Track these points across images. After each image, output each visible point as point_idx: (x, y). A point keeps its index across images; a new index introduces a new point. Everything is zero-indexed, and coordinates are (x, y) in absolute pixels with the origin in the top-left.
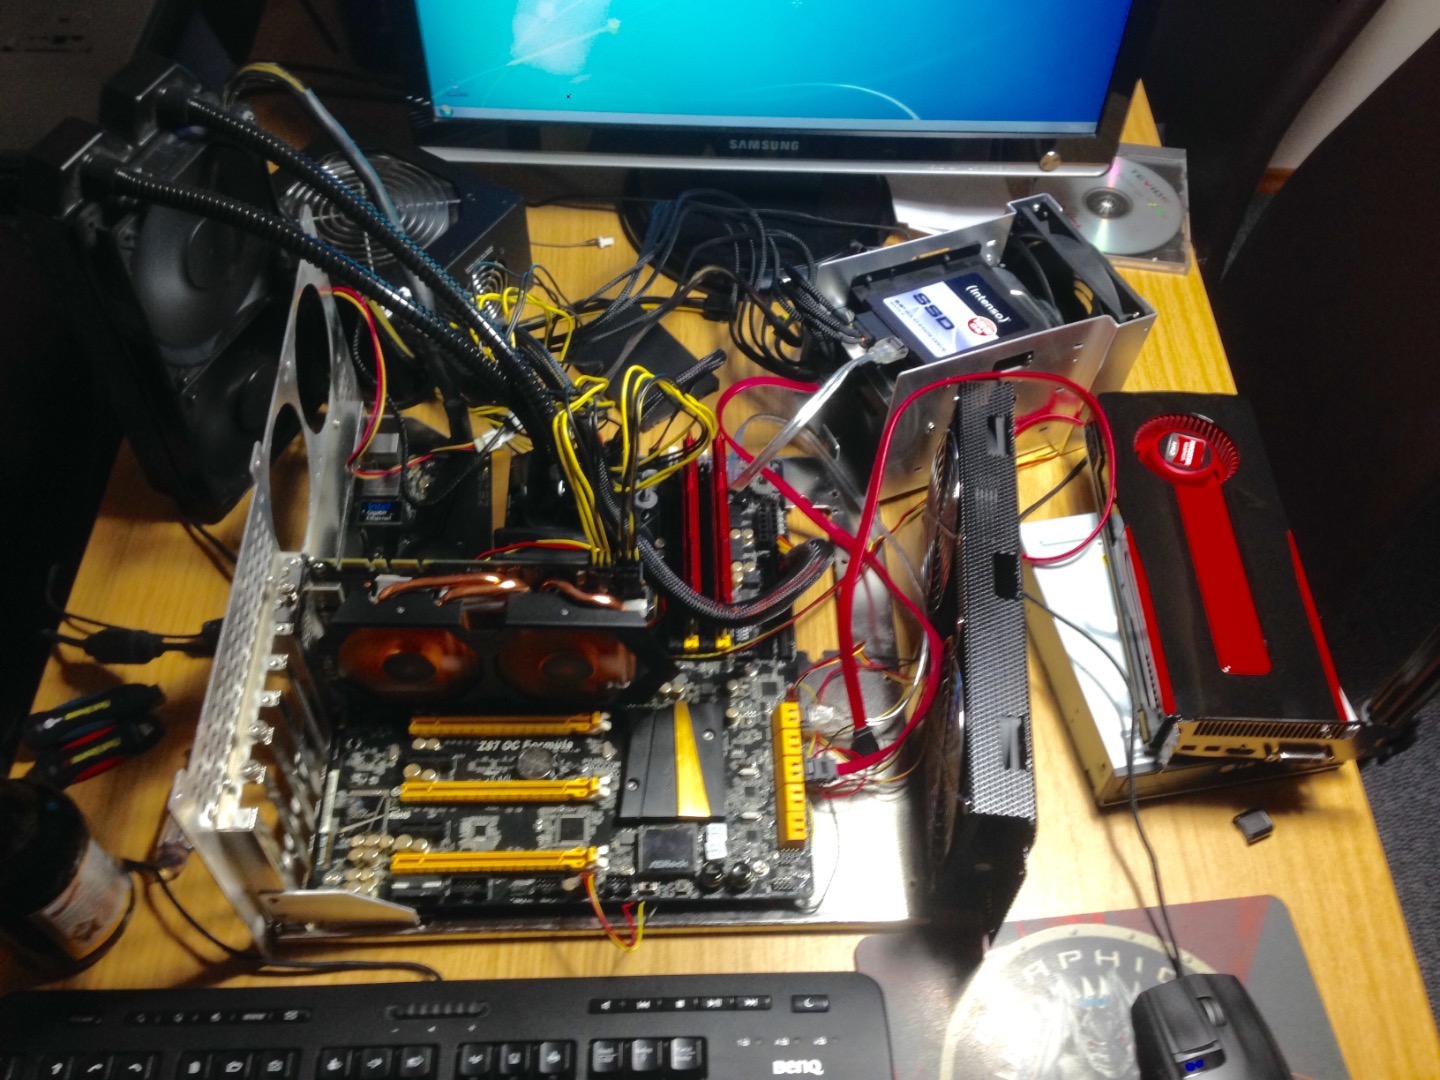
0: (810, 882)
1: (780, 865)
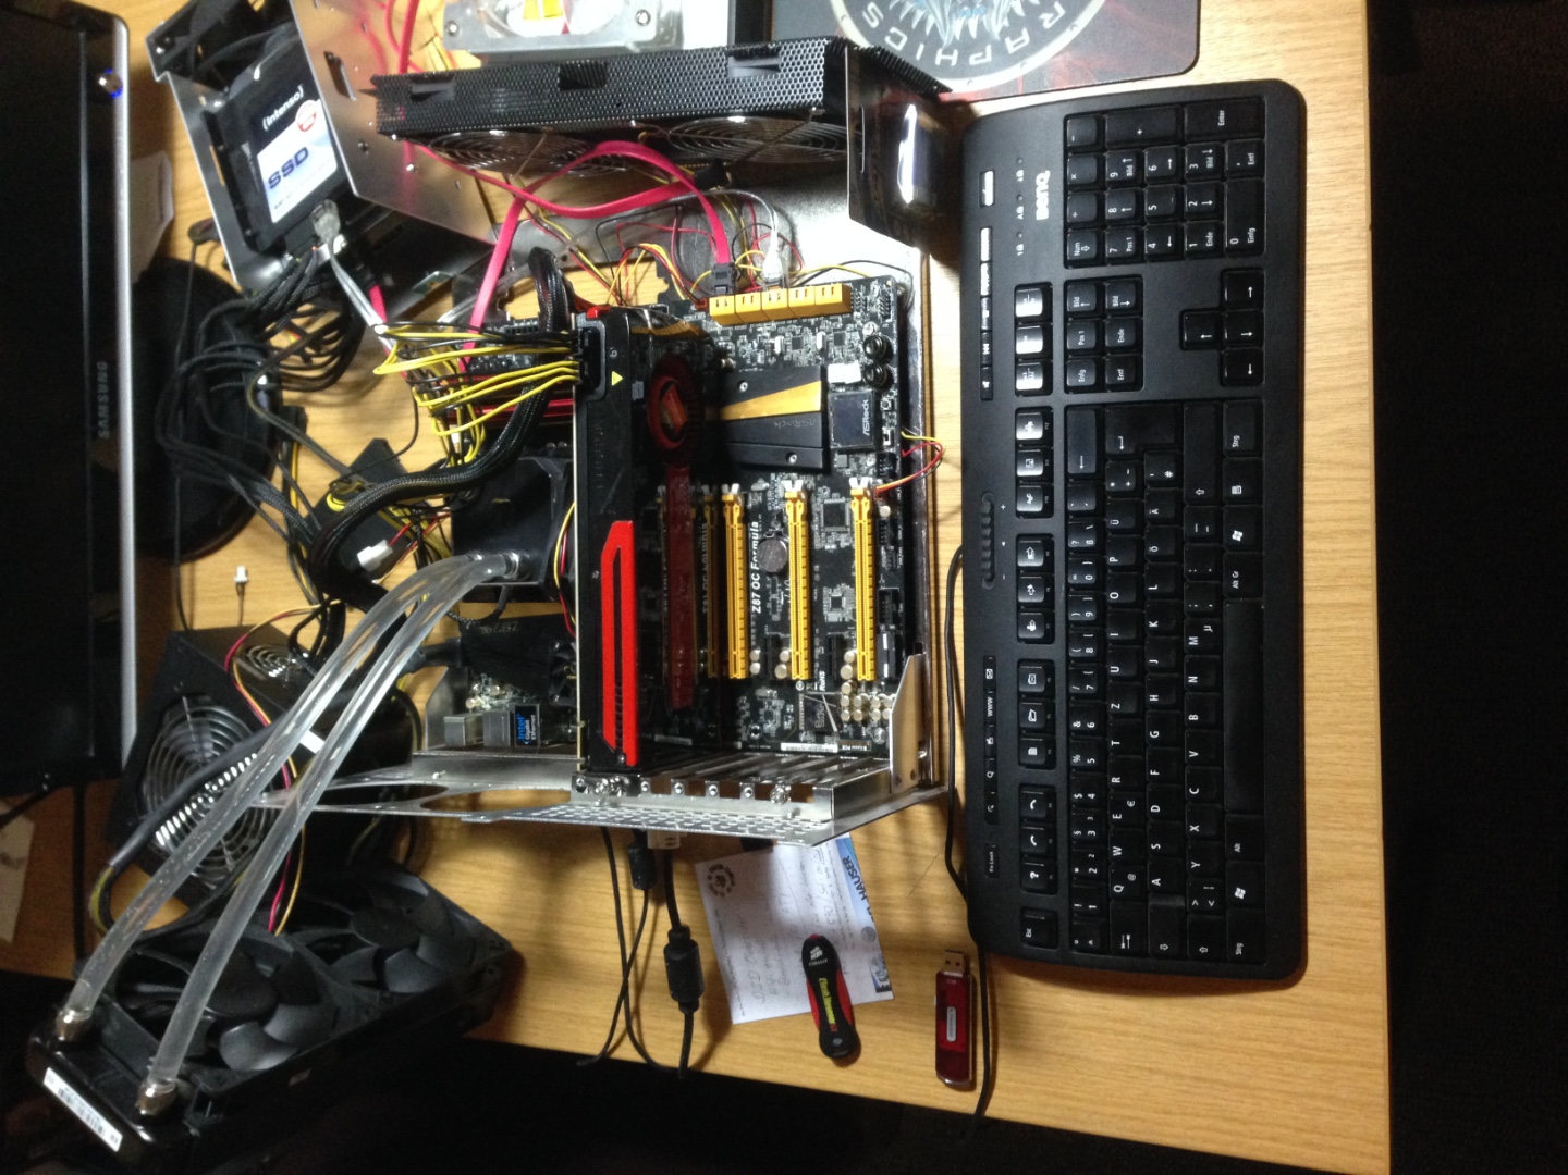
1: (866, 311)
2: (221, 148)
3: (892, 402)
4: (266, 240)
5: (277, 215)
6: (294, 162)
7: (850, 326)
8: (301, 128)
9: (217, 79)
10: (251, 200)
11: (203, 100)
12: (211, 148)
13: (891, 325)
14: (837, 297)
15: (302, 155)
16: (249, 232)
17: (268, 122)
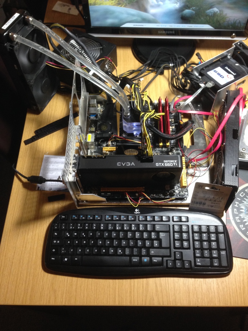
0: (188, 195)
1: (181, 191)
2: (221, 60)
3: (161, 196)
4: (203, 72)
5: (209, 73)
6: (220, 75)
7: (178, 187)
8: (228, 75)
9: (234, 56)
10: (211, 67)
11: (229, 54)
12: (220, 58)
13: (178, 196)
14: (184, 185)
15: (222, 77)
16: (204, 68)
17: (227, 68)
